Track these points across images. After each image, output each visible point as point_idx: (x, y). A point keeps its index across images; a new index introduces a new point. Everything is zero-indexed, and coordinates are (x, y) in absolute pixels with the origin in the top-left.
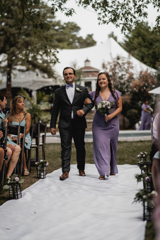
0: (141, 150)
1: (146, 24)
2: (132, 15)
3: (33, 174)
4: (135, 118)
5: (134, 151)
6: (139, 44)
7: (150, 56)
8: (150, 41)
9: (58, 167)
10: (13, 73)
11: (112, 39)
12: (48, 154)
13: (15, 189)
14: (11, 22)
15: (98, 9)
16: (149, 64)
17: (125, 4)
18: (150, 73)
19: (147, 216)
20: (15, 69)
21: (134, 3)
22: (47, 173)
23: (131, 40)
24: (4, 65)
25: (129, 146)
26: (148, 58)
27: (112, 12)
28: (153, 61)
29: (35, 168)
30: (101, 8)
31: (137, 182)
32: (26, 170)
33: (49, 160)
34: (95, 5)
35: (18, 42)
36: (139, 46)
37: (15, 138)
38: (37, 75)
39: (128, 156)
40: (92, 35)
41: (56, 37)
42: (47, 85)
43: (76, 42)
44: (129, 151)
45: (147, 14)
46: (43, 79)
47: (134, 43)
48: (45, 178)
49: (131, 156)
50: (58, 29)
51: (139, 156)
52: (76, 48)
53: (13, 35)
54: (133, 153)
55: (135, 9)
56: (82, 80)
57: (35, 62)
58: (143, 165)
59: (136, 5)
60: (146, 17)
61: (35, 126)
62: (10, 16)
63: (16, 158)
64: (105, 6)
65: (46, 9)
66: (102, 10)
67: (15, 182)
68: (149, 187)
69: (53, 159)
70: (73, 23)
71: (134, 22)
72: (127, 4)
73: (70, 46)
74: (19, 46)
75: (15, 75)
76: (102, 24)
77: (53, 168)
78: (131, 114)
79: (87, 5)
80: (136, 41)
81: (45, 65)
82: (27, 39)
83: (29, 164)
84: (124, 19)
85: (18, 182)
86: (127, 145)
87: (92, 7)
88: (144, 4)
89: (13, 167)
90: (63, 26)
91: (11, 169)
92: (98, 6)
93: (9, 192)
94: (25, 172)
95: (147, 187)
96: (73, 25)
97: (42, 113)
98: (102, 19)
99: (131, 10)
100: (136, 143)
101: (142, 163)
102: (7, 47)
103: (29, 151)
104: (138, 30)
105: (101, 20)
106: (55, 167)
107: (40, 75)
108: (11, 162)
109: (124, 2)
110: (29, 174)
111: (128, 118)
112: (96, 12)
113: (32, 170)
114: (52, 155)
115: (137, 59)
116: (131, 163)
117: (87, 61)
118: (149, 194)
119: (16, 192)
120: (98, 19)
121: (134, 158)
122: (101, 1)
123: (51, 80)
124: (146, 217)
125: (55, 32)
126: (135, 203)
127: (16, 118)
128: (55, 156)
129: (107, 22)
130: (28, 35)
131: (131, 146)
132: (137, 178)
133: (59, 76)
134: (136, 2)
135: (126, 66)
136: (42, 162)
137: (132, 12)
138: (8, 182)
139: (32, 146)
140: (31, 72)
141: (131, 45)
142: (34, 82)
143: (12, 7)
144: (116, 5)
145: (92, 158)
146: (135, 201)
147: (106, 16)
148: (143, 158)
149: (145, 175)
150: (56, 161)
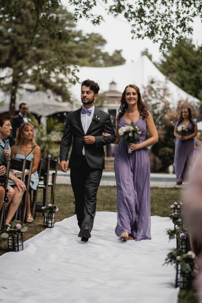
0: (175, 200)
1: (189, 41)
2: (174, 30)
3: (38, 222)
4: (169, 158)
5: (167, 200)
6: (180, 66)
7: (192, 82)
8: (194, 63)
9: (70, 214)
10: (19, 93)
11: (145, 58)
12: (58, 197)
13: (15, 239)
14: (20, 28)
15: (132, 19)
16: (190, 91)
17: (166, 15)
18: (191, 103)
19: (180, 282)
20: (21, 88)
21: (177, 15)
22: (56, 221)
23: (170, 60)
24: (7, 83)
25: (161, 193)
26: (190, 84)
27: (150, 24)
28: (195, 88)
29: (41, 214)
30: (135, 18)
31: (169, 239)
32: (30, 215)
33: (59, 204)
34: (128, 14)
35: (27, 55)
36: (179, 69)
37: (18, 174)
38: (49, 97)
39: (158, 206)
40: (121, 51)
41: (76, 51)
42: (60, 110)
43: (101, 59)
44: (159, 200)
45: (192, 29)
46: (56, 103)
47: (173, 64)
48: (53, 227)
49: (162, 206)
50: (79, 41)
51: (172, 206)
52: (100, 66)
53: (22, 45)
54: (165, 202)
55: (177, 22)
56: (105, 107)
57: (48, 81)
58: (177, 219)
59: (179, 17)
60: (191, 33)
61: (44, 162)
62: (19, 20)
63: (18, 200)
64: (140, 16)
65: (65, 15)
66: (137, 20)
67: (17, 230)
68: (184, 247)
69: (64, 203)
70: (97, 34)
71: (176, 38)
72: (169, 15)
73: (93, 63)
74: (28, 60)
75: (21, 96)
76: (136, 39)
77: (64, 216)
78: (163, 153)
79: (119, 13)
80: (176, 62)
81: (60, 85)
82: (39, 51)
83: (34, 209)
84: (163, 34)
85: (20, 230)
86: (158, 192)
87: (124, 17)
88: (190, 17)
89: (13, 210)
90: (84, 37)
91: (11, 213)
92: (132, 16)
93: (8, 243)
94: (28, 219)
95: (181, 246)
96: (98, 37)
97: (53, 146)
98: (137, 32)
99: (173, 23)
100: (169, 191)
101: (176, 216)
102: (14, 60)
103: (35, 192)
104: (180, 48)
105: (135, 33)
106: (66, 214)
107: (52, 98)
108: (12, 204)
109: (165, 12)
110: (33, 221)
111: (160, 157)
112: (129, 23)
113: (38, 217)
114: (62, 199)
115: (176, 84)
116: (162, 215)
117: (113, 83)
118: (184, 255)
119: (16, 243)
120: (132, 32)
121: (165, 209)
122: (137, 10)
123: (66, 104)
124: (179, 284)
125: (74, 45)
126: (166, 264)
127: (21, 150)
128: (67, 200)
129: (142, 36)
130: (40, 46)
131: (163, 194)
132: (169, 234)
133: (76, 100)
134: (179, 14)
135: (161, 93)
136: (50, 207)
137: (174, 25)
138: (8, 230)
139: (39, 186)
140: (41, 93)
141: (169, 67)
142: (46, 106)
143: (22, 10)
144: (155, 15)
145: (113, 206)
146: (166, 263)
147: (142, 29)
148: (177, 210)
149: (180, 231)
150: (68, 207)
